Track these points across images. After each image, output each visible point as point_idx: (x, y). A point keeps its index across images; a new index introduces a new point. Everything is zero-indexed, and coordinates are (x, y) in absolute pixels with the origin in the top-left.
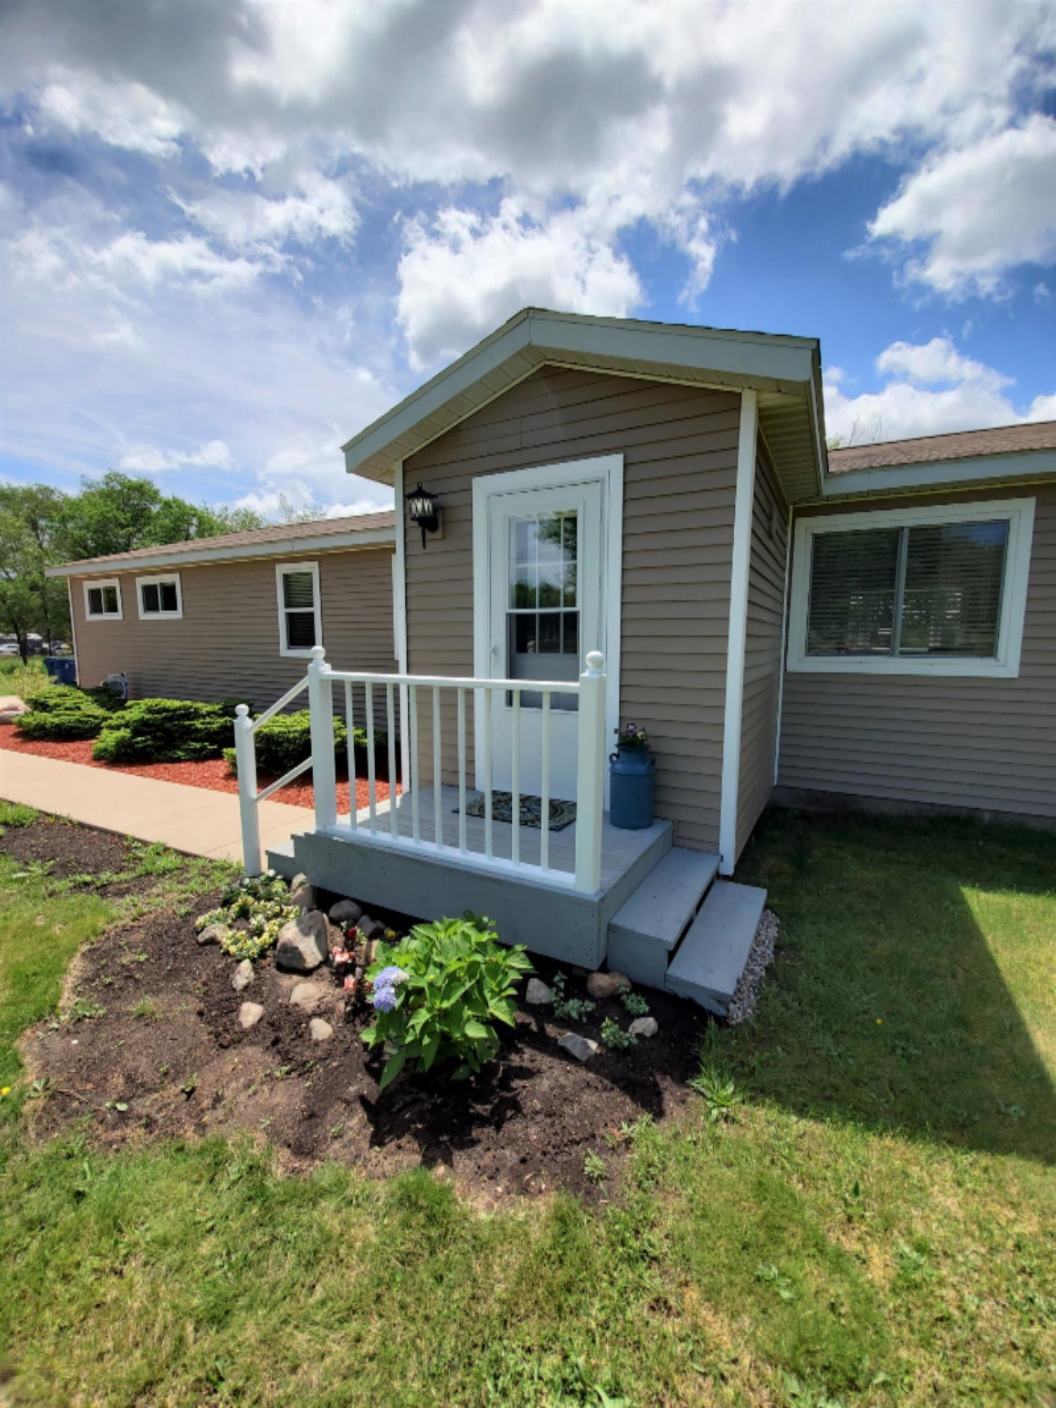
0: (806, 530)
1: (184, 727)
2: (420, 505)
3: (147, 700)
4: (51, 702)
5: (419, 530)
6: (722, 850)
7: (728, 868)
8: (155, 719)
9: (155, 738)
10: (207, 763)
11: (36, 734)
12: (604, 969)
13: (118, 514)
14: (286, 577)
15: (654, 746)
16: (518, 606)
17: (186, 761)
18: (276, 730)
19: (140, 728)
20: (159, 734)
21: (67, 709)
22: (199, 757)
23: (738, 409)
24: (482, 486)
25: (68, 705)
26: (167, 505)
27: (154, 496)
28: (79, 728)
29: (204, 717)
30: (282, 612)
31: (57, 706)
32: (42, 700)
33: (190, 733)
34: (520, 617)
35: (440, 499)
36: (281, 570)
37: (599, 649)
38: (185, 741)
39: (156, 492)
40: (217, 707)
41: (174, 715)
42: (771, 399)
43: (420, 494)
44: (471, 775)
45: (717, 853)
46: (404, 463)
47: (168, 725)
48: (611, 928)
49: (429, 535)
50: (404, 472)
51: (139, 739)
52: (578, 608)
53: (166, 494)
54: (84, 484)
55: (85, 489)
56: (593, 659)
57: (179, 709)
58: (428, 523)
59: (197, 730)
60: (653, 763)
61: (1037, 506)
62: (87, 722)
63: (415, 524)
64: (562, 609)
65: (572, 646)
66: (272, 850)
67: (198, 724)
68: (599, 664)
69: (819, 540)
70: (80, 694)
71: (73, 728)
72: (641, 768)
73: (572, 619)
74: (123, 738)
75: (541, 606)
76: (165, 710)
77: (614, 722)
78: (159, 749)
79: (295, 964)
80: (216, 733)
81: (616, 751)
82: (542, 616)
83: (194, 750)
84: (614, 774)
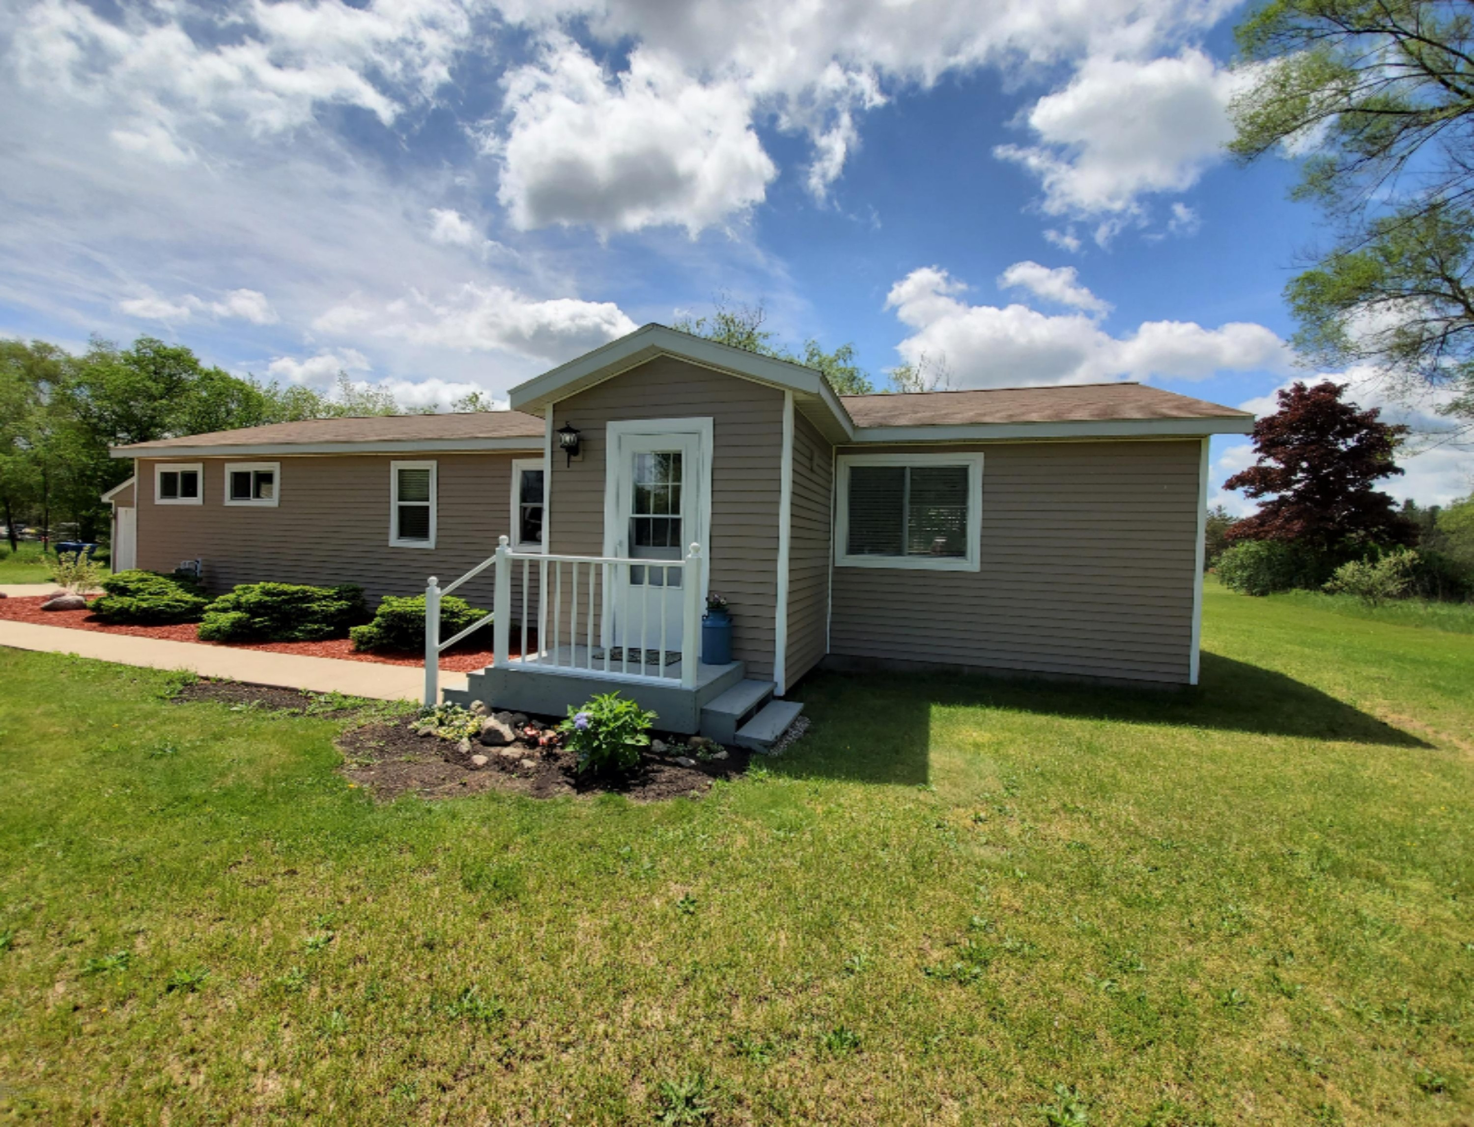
0: (844, 465)
1: (302, 609)
2: (567, 438)
3: (262, 584)
4: (132, 586)
5: (566, 454)
6: (776, 679)
7: (781, 690)
8: (274, 601)
9: (271, 620)
10: (323, 643)
11: (116, 618)
12: (698, 734)
13: (149, 383)
14: (401, 472)
15: (733, 610)
16: (638, 512)
17: (303, 641)
18: (409, 609)
19: (255, 609)
20: (275, 615)
21: (150, 594)
22: (316, 637)
23: (783, 399)
24: (614, 429)
25: (152, 590)
26: (208, 376)
27: (193, 366)
28: (167, 613)
29: (319, 600)
30: (395, 504)
31: (139, 590)
32: (122, 584)
33: (307, 615)
34: (638, 520)
35: (582, 433)
36: (396, 466)
37: (696, 541)
38: (302, 623)
39: (196, 362)
40: (332, 592)
41: (294, 598)
42: (801, 397)
43: (568, 430)
44: (597, 636)
45: (772, 681)
46: (554, 405)
47: (288, 607)
48: (703, 711)
49: (573, 458)
50: (554, 411)
51: (257, 620)
52: (681, 516)
53: (207, 364)
54: (92, 343)
55: (94, 349)
56: (694, 547)
57: (297, 592)
58: (572, 450)
59: (315, 613)
60: (731, 620)
61: (985, 458)
62: (175, 607)
63: (564, 450)
64: (670, 516)
65: (676, 542)
66: (447, 687)
67: (315, 606)
68: (697, 550)
69: (854, 470)
70: (161, 579)
71: (161, 611)
72: (723, 624)
73: (677, 523)
74: (240, 619)
75: (655, 513)
76: (284, 593)
77: (705, 594)
78: (276, 630)
79: (496, 740)
80: (332, 615)
81: (706, 613)
82: (654, 519)
83: (311, 632)
84: (704, 627)
